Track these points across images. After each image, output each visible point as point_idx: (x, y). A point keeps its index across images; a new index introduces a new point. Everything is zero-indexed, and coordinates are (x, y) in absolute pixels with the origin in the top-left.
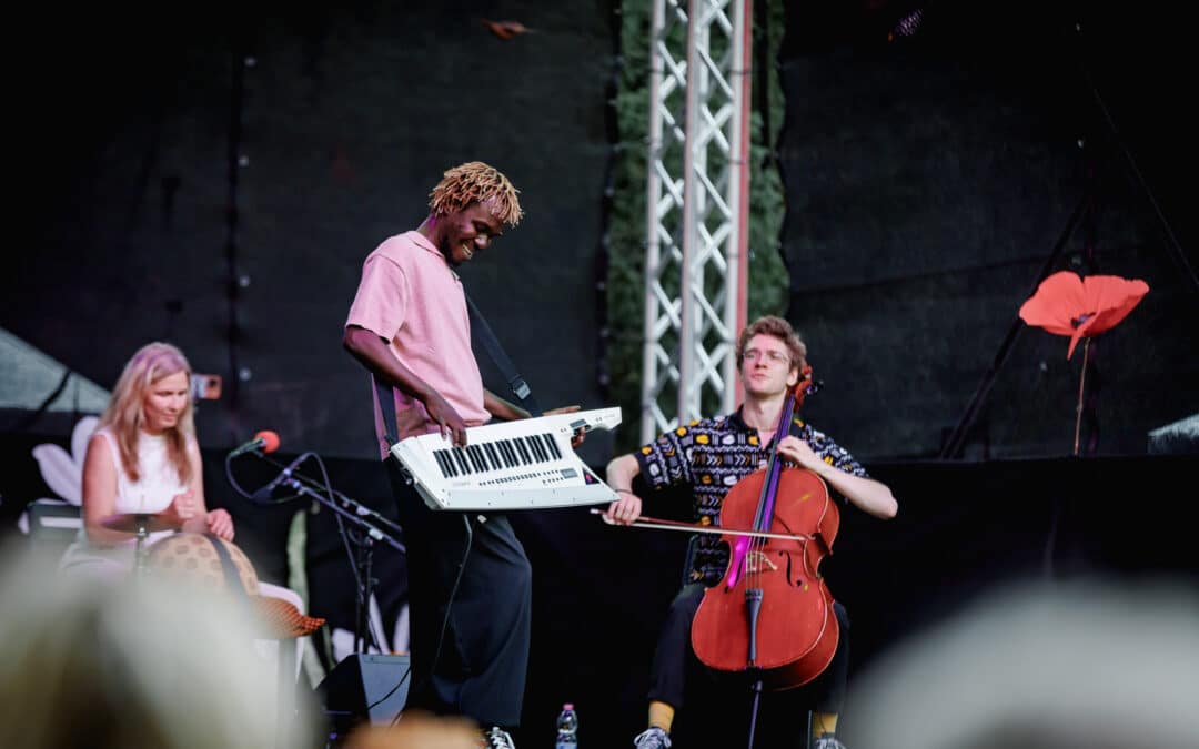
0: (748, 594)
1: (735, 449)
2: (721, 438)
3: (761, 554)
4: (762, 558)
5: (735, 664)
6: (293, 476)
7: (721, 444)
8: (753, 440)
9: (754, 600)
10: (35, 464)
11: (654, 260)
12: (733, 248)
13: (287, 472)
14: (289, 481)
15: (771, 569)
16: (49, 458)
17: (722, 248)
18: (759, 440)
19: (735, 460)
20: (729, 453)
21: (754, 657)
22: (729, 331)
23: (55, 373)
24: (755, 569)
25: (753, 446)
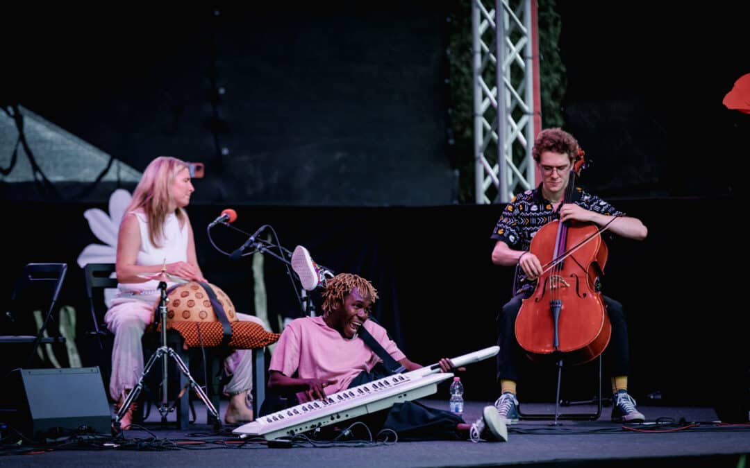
0: (552, 303)
1: (538, 215)
2: (530, 207)
3: (560, 276)
4: (560, 279)
5: (547, 349)
6: (257, 241)
7: (529, 211)
8: (548, 207)
9: (556, 307)
10: (86, 222)
11: (478, 63)
12: (529, 53)
13: (252, 238)
14: (254, 244)
15: (566, 286)
16: (94, 217)
17: (522, 53)
18: (552, 206)
19: (537, 221)
20: (534, 217)
21: (557, 345)
22: (528, 107)
23: (102, 159)
24: (554, 286)
25: (549, 210)
